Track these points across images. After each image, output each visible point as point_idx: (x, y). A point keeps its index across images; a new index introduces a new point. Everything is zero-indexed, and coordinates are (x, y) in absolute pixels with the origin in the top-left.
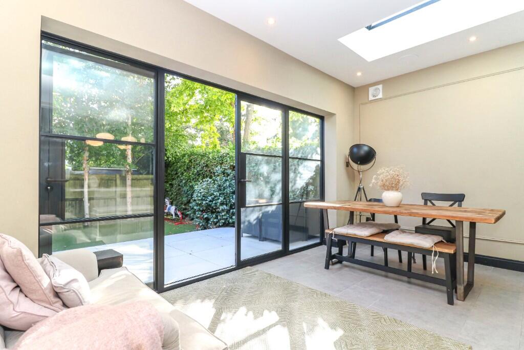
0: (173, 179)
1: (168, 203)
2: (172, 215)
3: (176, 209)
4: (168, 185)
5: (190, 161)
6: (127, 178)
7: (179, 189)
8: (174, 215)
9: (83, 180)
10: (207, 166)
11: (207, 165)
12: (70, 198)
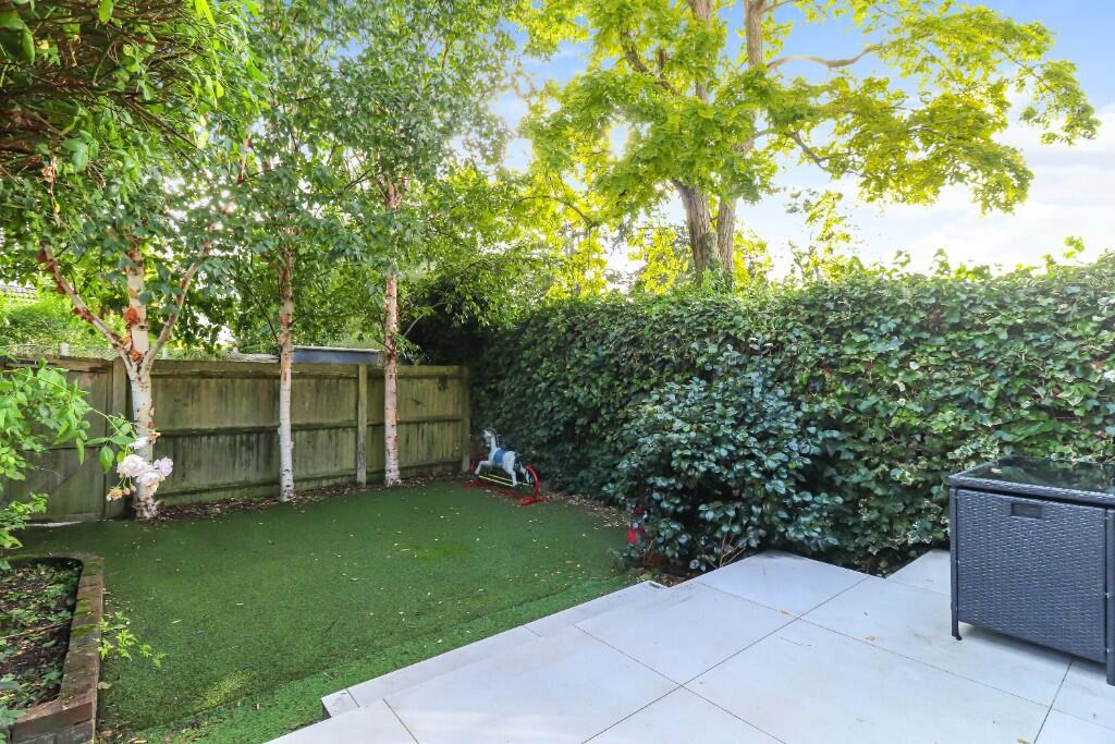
0: (501, 378)
1: (493, 441)
2: (509, 476)
3: (517, 461)
4: (483, 393)
5: (571, 329)
6: (387, 375)
7: (523, 404)
8: (514, 478)
9: (279, 377)
10: (635, 342)
11: (635, 340)
12: (244, 425)
